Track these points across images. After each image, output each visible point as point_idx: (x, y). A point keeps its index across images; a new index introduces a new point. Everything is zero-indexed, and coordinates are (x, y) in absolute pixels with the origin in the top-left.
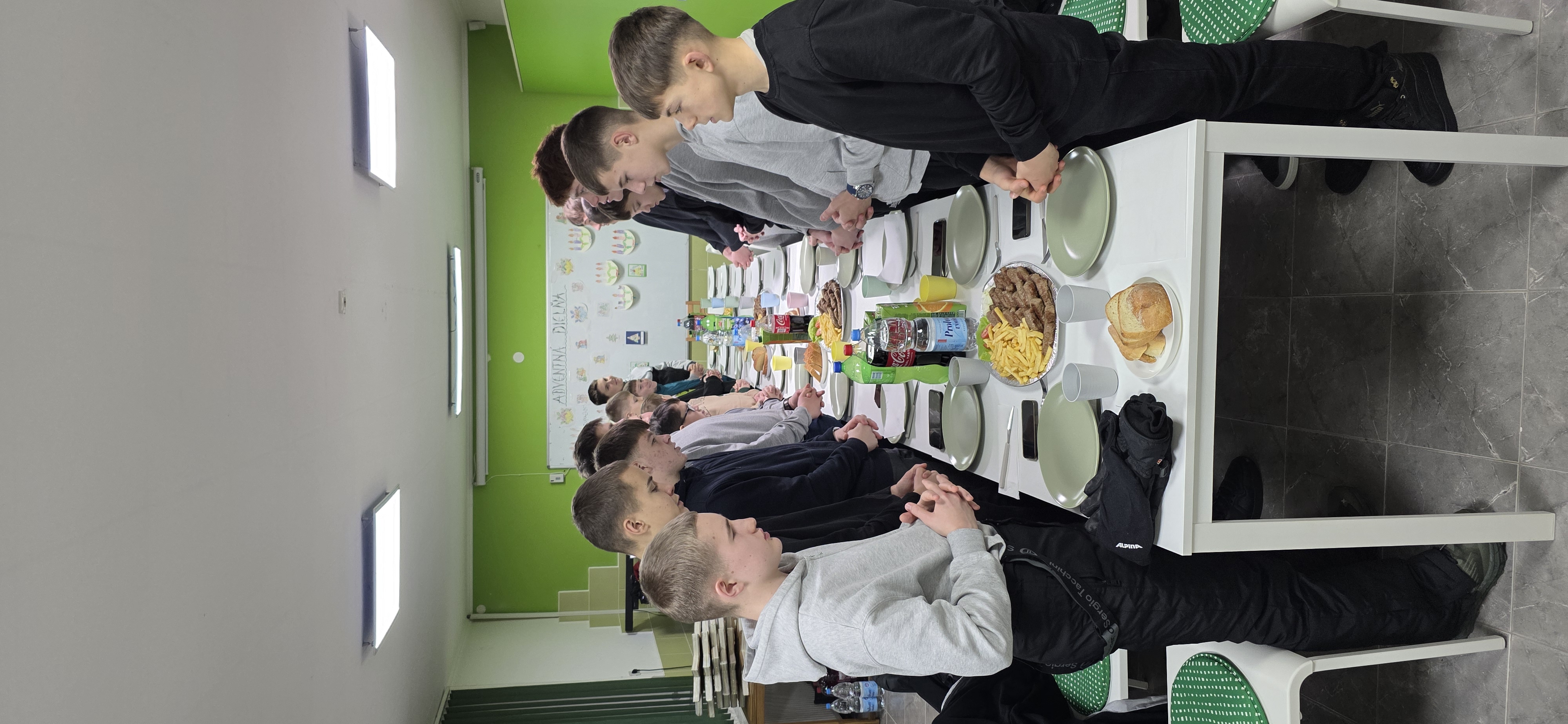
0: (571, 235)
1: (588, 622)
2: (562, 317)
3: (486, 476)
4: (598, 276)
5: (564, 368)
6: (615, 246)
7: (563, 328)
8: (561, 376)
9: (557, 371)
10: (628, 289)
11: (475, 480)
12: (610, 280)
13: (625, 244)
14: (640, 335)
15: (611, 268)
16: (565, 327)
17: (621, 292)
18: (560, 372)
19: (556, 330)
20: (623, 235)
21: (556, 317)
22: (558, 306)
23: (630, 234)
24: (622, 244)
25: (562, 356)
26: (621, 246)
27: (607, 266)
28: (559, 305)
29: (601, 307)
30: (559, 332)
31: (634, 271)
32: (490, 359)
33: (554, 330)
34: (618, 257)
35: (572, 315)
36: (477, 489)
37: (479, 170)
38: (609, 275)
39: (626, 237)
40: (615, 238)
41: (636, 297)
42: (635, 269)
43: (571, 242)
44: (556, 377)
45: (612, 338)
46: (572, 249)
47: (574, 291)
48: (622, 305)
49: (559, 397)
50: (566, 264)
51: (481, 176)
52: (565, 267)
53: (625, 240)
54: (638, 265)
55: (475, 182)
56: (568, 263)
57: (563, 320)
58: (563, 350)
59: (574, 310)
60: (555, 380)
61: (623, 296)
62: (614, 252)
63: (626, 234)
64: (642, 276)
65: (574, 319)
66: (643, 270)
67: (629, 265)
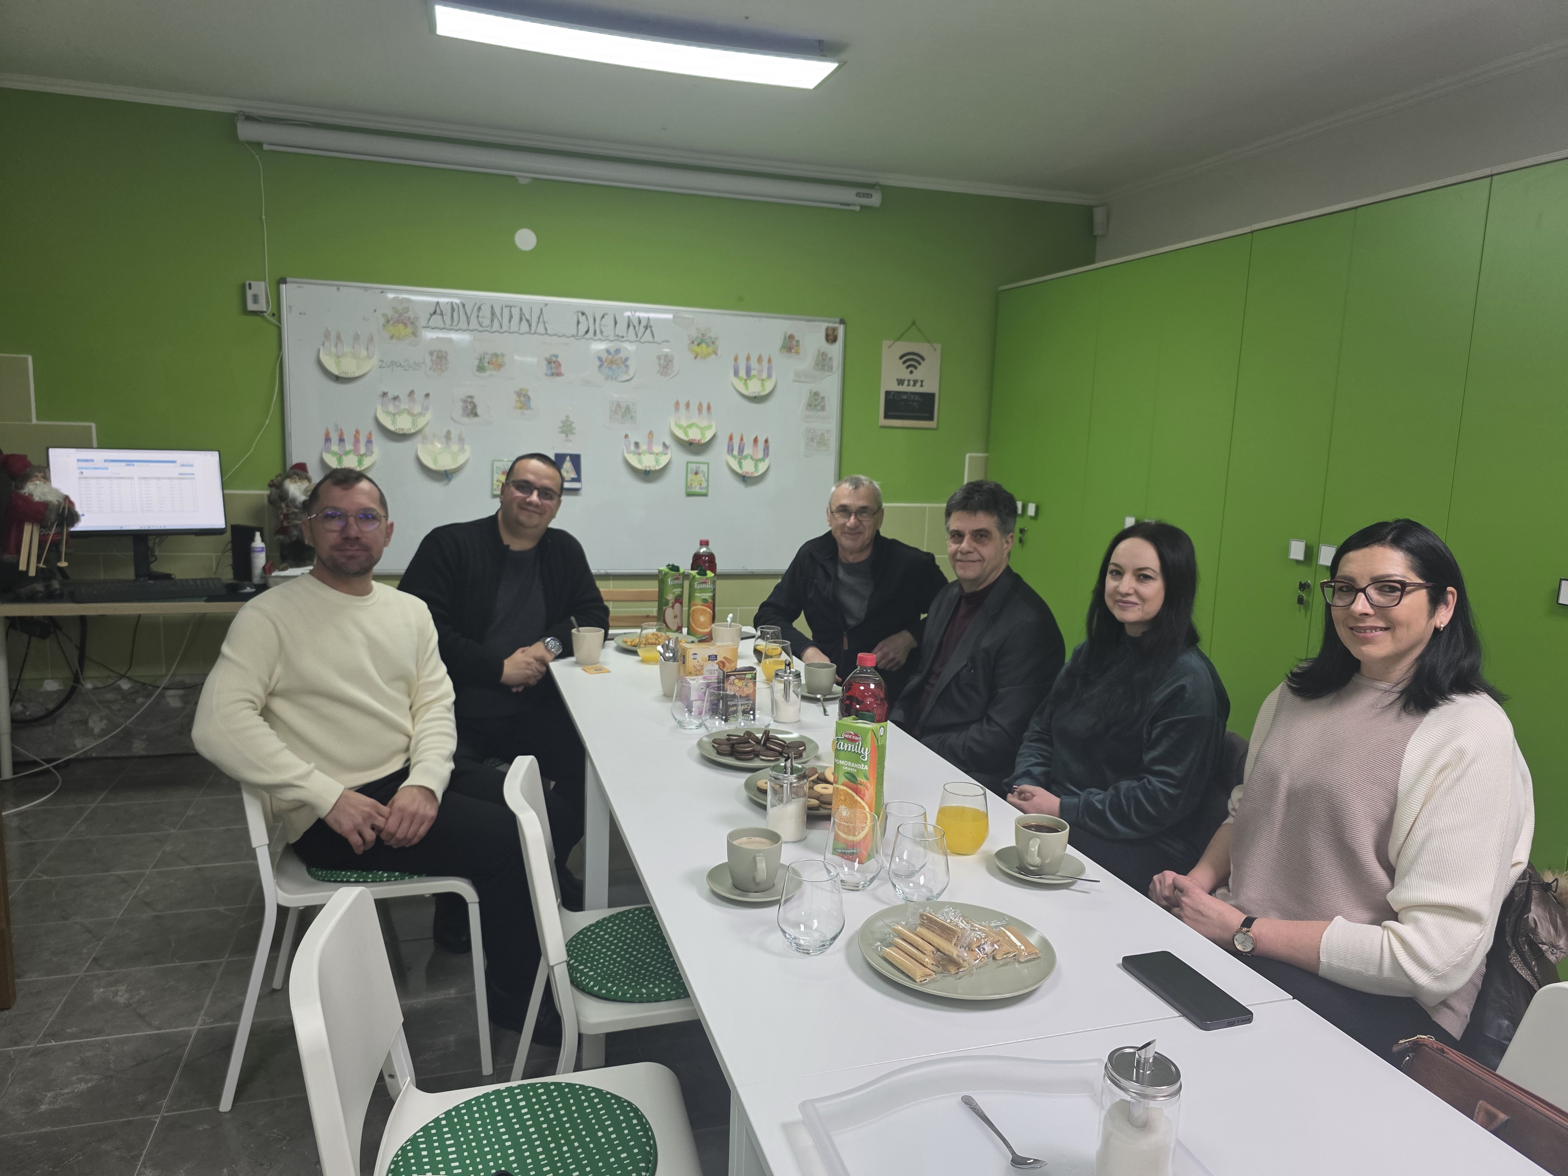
0: (760, 359)
2: (609, 330)
3: (259, 145)
4: (688, 405)
5: (505, 328)
6: (742, 439)
7: (587, 332)
8: (486, 322)
9: (498, 313)
10: (664, 460)
11: (249, 118)
12: (680, 426)
13: (746, 457)
14: (573, 480)
15: (703, 430)
16: (587, 336)
17: (658, 448)
18: (496, 322)
19: (582, 319)
20: (760, 455)
21: (609, 320)
22: (629, 326)
23: (762, 468)
24: (745, 453)
25: (530, 325)
26: (741, 450)
27: (705, 423)
28: (631, 327)
29: (628, 408)
30: (578, 323)
31: (696, 473)
32: (523, 181)
33: (583, 314)
34: (721, 446)
35: (612, 350)
36: (227, 119)
37: (876, 200)
38: (690, 426)
39: (757, 461)
40: (756, 440)
41: (647, 475)
42: (700, 476)
43: (748, 359)
44: (486, 312)
45: (567, 429)
46: (736, 359)
47: (659, 358)
48: (632, 447)
49: (442, 314)
50: (708, 346)
51: (865, 201)
52: (704, 345)
53: (752, 458)
54: (707, 481)
55: (855, 191)
56: (711, 350)
57: (602, 332)
58: (541, 329)
59: (623, 355)
60: (479, 308)
61: (651, 453)
62: (731, 438)
63: (763, 460)
64: (687, 487)
65: (604, 356)
66: (698, 490)
67: (708, 464)
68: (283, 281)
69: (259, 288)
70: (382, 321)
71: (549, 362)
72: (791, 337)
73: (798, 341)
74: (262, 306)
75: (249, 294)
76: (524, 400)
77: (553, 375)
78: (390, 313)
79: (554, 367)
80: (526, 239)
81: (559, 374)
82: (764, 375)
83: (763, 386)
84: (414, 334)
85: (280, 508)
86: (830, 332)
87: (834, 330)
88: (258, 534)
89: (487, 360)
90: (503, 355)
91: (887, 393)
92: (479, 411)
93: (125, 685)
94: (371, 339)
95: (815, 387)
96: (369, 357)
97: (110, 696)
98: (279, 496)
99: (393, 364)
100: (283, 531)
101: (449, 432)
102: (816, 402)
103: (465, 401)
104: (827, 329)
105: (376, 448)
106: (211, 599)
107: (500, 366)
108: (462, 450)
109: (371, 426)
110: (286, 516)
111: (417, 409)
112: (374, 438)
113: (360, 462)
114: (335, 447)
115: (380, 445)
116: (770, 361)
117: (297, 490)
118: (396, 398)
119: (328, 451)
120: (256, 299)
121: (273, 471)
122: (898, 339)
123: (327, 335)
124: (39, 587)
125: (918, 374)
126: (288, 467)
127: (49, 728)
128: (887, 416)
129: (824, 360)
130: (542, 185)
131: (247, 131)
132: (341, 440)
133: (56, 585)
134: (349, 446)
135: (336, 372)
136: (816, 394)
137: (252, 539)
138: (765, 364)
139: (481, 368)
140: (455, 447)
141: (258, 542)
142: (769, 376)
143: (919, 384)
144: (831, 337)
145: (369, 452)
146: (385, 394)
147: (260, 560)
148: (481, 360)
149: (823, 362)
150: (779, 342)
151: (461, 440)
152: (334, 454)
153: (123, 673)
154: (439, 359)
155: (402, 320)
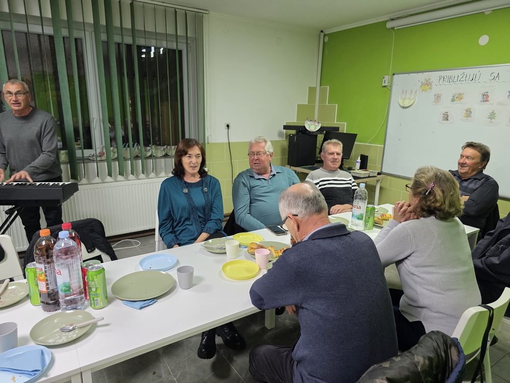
3: (394, 28)
11: (392, 20)
68: (394, 74)
71: (484, 95)
74: (387, 84)
76: (469, 113)
77: (484, 101)
80: (484, 40)
81: (487, 101)
84: (431, 88)
89: (456, 96)
90: (463, 94)
92: (449, 118)
94: (416, 92)
96: (414, 98)
103: (444, 114)
107: (461, 99)
120: (385, 82)
123: (403, 92)
135: (403, 105)
139: (453, 100)
154: (438, 97)
155: (428, 84)
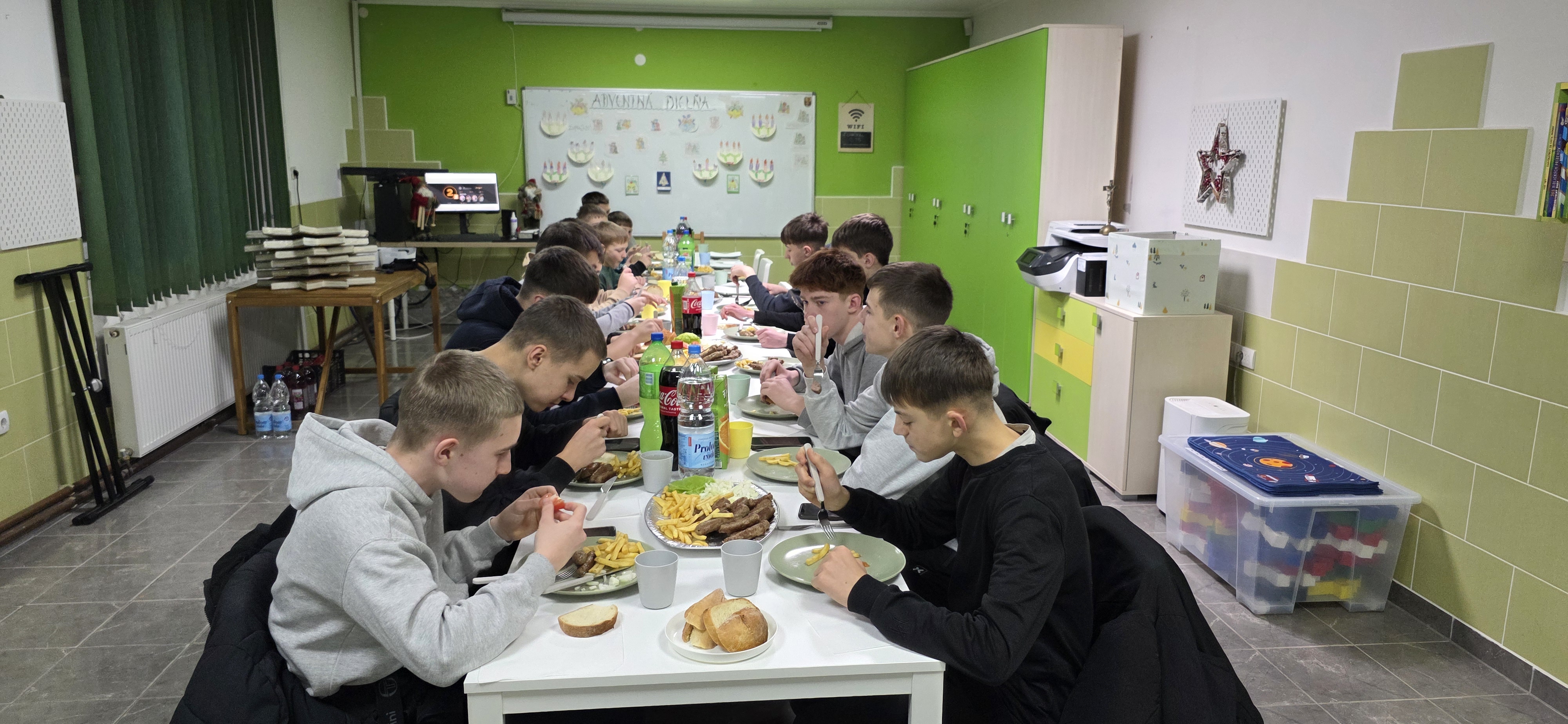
0: (767, 117)
1: (351, 127)
2: (684, 105)
3: (512, 22)
4: (727, 144)
5: (631, 107)
6: (758, 162)
7: (672, 107)
8: (621, 104)
9: (627, 99)
10: (714, 174)
11: (508, 10)
12: (722, 155)
13: (760, 171)
14: (666, 186)
15: (735, 157)
16: (673, 109)
17: (711, 168)
18: (626, 103)
19: (670, 100)
20: (768, 170)
21: (684, 100)
22: (694, 102)
23: (769, 177)
24: (760, 169)
25: (643, 105)
26: (757, 167)
27: (736, 154)
28: (696, 103)
29: (695, 147)
30: (668, 102)
31: (733, 181)
32: (638, 30)
33: (670, 97)
34: (746, 165)
35: (686, 116)
36: (498, 12)
37: (829, 25)
38: (728, 155)
39: (766, 174)
40: (765, 162)
41: (705, 182)
42: (735, 183)
43: (760, 117)
44: (621, 99)
45: (663, 157)
46: (753, 117)
47: (711, 119)
48: (698, 167)
49: (599, 101)
50: (738, 111)
51: (824, 27)
52: (735, 111)
53: (764, 172)
54: (739, 185)
55: (817, 21)
56: (739, 113)
57: (680, 106)
58: (649, 106)
59: (692, 118)
60: (617, 97)
61: (707, 170)
62: (751, 161)
63: (770, 172)
64: (728, 189)
65: (682, 119)
66: (733, 190)
67: (739, 176)
68: (523, 88)
69: (513, 93)
70: (570, 106)
71: (653, 123)
72: (784, 104)
73: (788, 106)
74: (514, 101)
75: (508, 96)
76: (641, 143)
77: (655, 130)
78: (574, 102)
79: (656, 126)
80: (640, 60)
81: (658, 130)
82: (770, 125)
83: (768, 132)
84: (586, 112)
85: (523, 201)
86: (807, 100)
87: (809, 99)
88: (514, 214)
89: (622, 123)
90: (630, 121)
91: (842, 133)
92: (618, 151)
93: (454, 289)
94: (565, 116)
95: (798, 131)
96: (564, 124)
97: (447, 295)
98: (523, 195)
99: (576, 127)
100: (525, 212)
101: (603, 161)
102: (800, 139)
103: (611, 146)
104: (805, 99)
105: (568, 170)
106: (494, 241)
107: (628, 126)
108: (610, 171)
109: (566, 160)
110: (526, 205)
111: (587, 150)
112: (567, 166)
113: (560, 178)
114: (548, 171)
115: (570, 168)
116: (772, 118)
117: (530, 192)
118: (577, 145)
119: (545, 172)
120: (511, 98)
121: (520, 183)
122: (847, 102)
123: (544, 114)
124: (424, 235)
125: (860, 121)
126: (527, 181)
127: (421, 309)
128: (842, 146)
129: (804, 116)
130: (647, 30)
131: (506, 17)
132: (552, 167)
133: (430, 235)
134: (555, 170)
135: (548, 133)
136: (800, 135)
137: (510, 216)
138: (770, 120)
139: (619, 128)
140: (606, 169)
141: (514, 217)
142: (772, 126)
143: (861, 127)
144: (808, 103)
145: (565, 173)
146: (572, 143)
147: (514, 226)
148: (619, 123)
149: (803, 117)
150: (778, 107)
151: (609, 166)
152: (548, 174)
153: (453, 282)
154: (598, 124)
155: (580, 105)
